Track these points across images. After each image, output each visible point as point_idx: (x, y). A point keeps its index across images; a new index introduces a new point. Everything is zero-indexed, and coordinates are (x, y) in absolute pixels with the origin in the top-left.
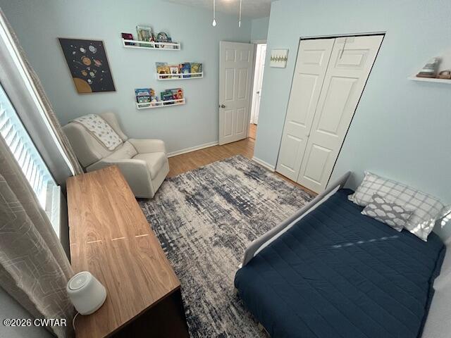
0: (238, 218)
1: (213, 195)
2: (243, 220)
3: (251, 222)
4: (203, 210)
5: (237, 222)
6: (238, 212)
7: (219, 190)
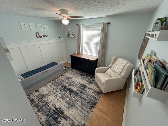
0: (66, 84)
1: (77, 90)
2: (64, 84)
3: (62, 84)
4: (78, 83)
5: (66, 83)
6: (66, 86)
7: (76, 93)
